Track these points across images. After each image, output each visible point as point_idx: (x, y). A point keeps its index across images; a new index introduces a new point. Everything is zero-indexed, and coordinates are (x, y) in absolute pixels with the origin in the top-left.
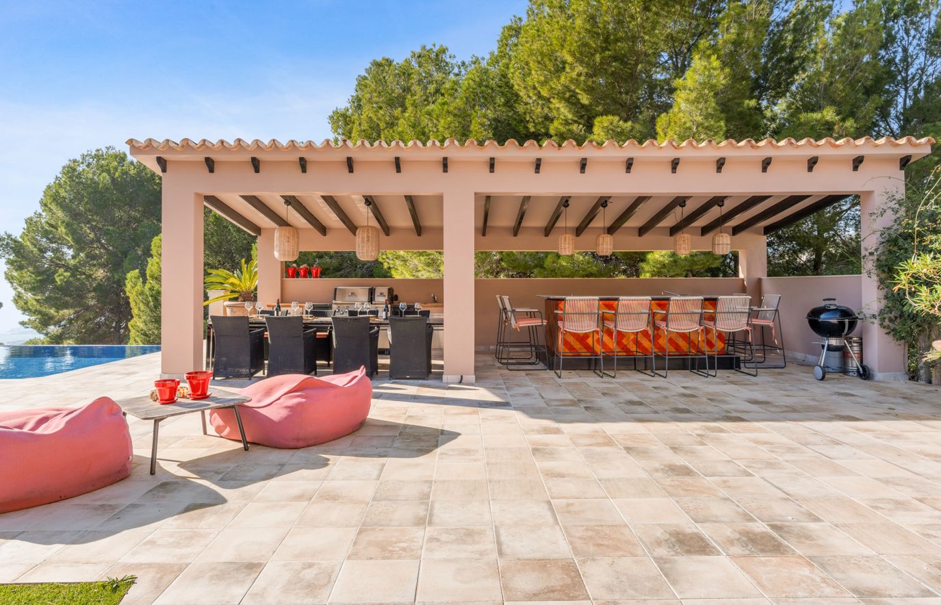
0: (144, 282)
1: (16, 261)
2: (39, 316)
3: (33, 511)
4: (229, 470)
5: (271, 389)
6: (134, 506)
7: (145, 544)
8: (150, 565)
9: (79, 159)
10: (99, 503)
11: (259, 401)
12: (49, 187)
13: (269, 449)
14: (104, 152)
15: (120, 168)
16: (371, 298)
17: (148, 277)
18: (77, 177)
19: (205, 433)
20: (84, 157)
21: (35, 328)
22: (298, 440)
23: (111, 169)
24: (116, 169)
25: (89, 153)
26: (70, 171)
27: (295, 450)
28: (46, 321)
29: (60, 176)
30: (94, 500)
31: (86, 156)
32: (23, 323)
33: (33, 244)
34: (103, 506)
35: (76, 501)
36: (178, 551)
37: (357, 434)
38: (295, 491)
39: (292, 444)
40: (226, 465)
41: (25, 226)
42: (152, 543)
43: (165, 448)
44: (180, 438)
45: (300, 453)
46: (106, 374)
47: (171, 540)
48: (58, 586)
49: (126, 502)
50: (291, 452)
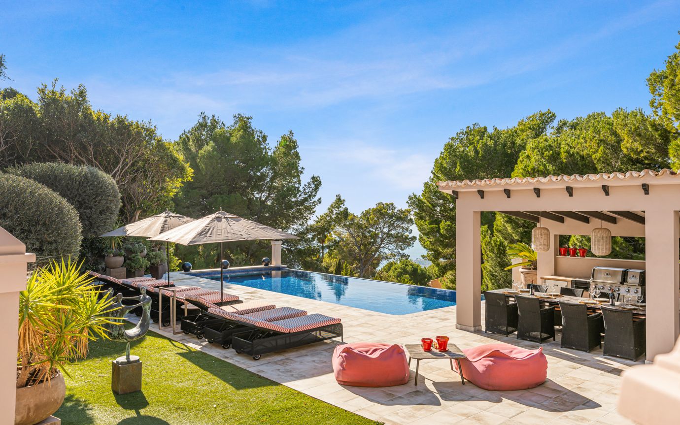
0: (492, 234)
1: (418, 213)
2: (433, 252)
3: (368, 389)
4: (447, 392)
5: (484, 352)
6: (400, 397)
7: (395, 413)
8: (391, 421)
9: (455, 136)
10: (390, 392)
11: (474, 358)
12: (437, 160)
13: (475, 387)
14: (472, 128)
15: (481, 141)
16: (624, 279)
17: (494, 230)
18: (453, 152)
19: (452, 369)
20: (458, 134)
21: (431, 260)
22: (489, 385)
23: (475, 142)
24: (478, 142)
25: (462, 131)
26: (449, 147)
27: (486, 391)
28: (437, 255)
29: (443, 151)
30: (389, 391)
31: (460, 133)
32: (423, 257)
33: (428, 201)
34: (390, 394)
35: (383, 389)
36: (403, 420)
37: (531, 390)
38: (465, 411)
39: (485, 387)
40: (446, 389)
41: (424, 189)
42: (397, 414)
43: (430, 373)
44: (440, 369)
45: (487, 393)
46: (432, 318)
47: (404, 415)
48: (363, 418)
49: (399, 395)
50: (483, 391)
